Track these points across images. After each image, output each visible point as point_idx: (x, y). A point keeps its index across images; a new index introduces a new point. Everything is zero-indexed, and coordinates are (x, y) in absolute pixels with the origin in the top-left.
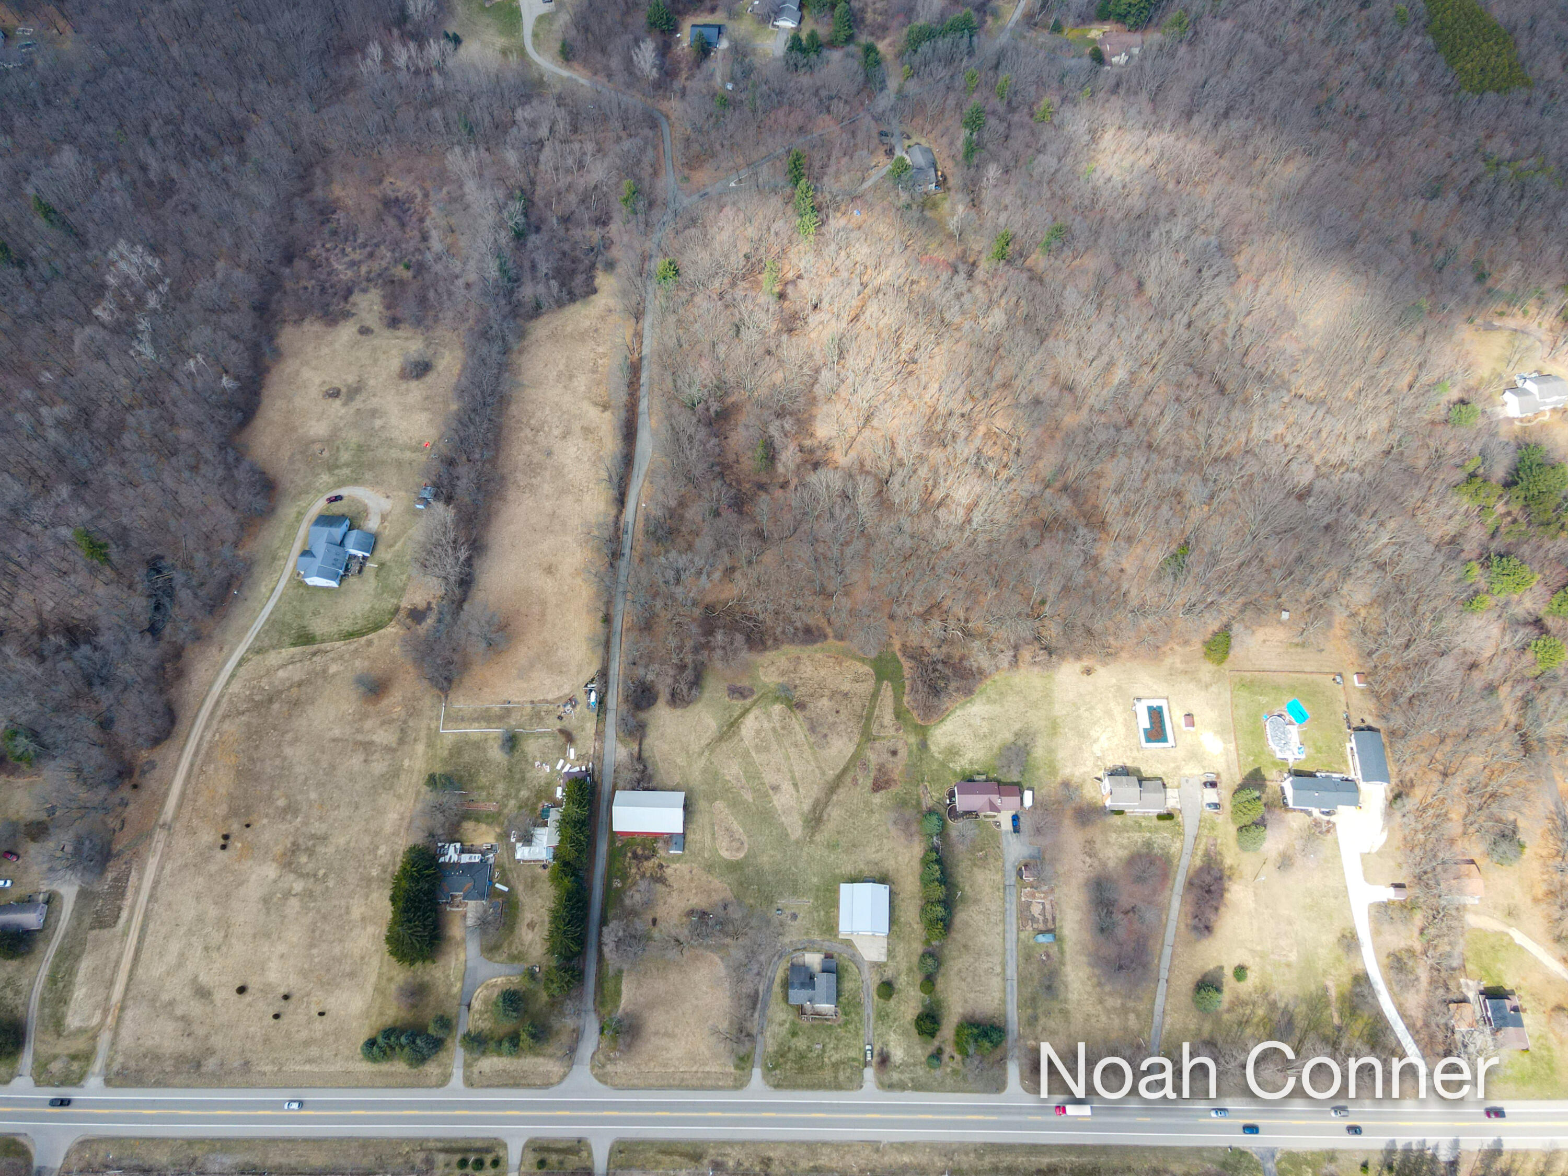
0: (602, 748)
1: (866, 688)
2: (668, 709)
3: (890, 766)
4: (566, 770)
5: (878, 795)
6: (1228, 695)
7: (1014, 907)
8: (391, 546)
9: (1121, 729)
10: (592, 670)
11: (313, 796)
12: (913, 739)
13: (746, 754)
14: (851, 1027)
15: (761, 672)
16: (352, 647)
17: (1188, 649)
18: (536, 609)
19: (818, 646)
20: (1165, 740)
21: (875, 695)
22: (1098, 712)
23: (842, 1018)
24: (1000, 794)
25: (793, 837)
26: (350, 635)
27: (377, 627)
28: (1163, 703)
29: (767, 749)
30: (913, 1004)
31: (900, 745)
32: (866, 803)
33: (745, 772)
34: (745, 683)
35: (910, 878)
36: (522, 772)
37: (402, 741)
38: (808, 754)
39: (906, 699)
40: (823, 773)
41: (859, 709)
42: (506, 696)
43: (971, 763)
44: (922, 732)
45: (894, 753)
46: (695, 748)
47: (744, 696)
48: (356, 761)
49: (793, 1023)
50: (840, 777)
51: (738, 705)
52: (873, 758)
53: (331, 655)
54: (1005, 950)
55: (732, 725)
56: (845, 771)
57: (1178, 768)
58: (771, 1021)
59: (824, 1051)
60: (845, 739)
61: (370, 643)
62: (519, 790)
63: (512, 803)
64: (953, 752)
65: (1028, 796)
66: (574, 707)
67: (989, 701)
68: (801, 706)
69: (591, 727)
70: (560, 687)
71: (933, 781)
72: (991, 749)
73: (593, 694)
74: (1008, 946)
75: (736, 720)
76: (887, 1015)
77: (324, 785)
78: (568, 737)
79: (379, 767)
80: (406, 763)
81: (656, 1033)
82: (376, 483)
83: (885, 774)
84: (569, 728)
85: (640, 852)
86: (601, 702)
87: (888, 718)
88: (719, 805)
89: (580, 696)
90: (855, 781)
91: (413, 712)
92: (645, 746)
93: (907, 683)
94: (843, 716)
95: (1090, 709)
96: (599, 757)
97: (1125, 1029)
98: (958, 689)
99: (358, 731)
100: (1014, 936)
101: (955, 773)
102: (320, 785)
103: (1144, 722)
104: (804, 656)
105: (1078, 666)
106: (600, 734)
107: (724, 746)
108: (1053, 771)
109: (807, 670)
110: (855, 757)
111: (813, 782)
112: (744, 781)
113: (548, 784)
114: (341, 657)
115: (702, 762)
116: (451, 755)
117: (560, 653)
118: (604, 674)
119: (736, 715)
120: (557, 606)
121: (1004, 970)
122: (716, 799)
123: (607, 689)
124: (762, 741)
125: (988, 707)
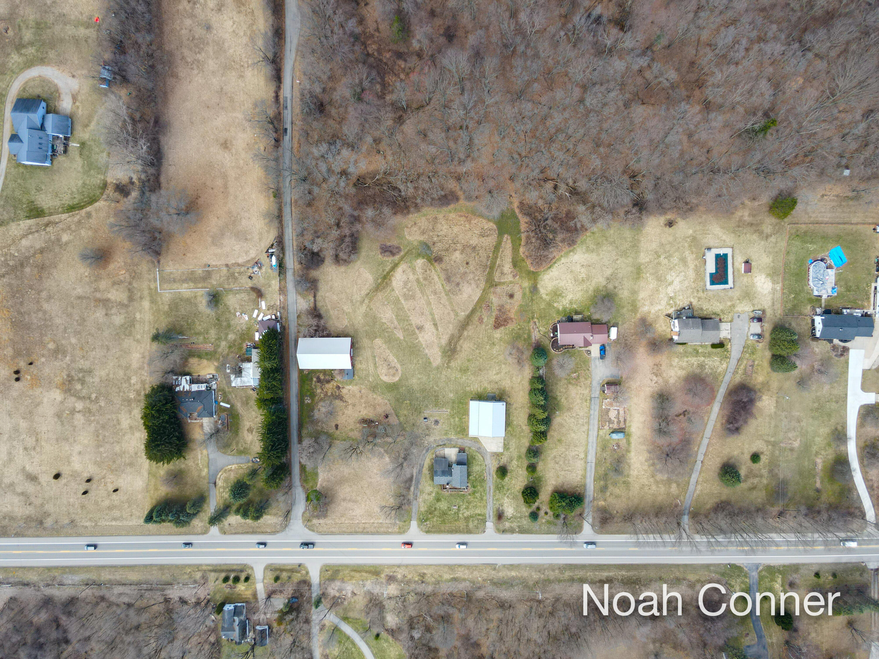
0: (286, 300)
1: (491, 241)
2: (334, 267)
3: (508, 307)
4: (260, 318)
5: (498, 331)
6: (783, 244)
7: (596, 413)
8: (87, 126)
9: (691, 274)
10: (271, 237)
11: (73, 340)
12: (526, 284)
13: (397, 301)
14: (478, 495)
15: (406, 232)
16: (76, 219)
17: (756, 203)
18: (219, 182)
19: (452, 206)
20: (726, 283)
21: (497, 247)
22: (675, 260)
23: (471, 490)
24: (593, 332)
25: (434, 365)
26: (71, 208)
27: (92, 201)
28: (728, 251)
29: (413, 297)
30: (521, 479)
31: (516, 288)
32: (490, 338)
33: (397, 316)
34: (394, 242)
35: (521, 393)
36: (227, 320)
37: (131, 299)
38: (444, 300)
39: (521, 250)
40: (457, 315)
41: (484, 260)
42: (205, 260)
43: (571, 303)
44: (534, 276)
45: (511, 296)
46: (357, 297)
47: (393, 254)
48: (99, 314)
49: (438, 493)
50: (469, 318)
51: (389, 260)
52: (495, 300)
53: (61, 226)
54: (588, 442)
55: (385, 277)
56: (473, 311)
57: (733, 306)
58: (422, 492)
59: (459, 510)
60: (474, 286)
61: (89, 215)
62: (227, 335)
63: (223, 344)
64: (557, 294)
65: (614, 332)
66: (260, 268)
67: (589, 250)
68: (438, 259)
69: (275, 284)
70: (247, 253)
71: (541, 318)
72: (587, 291)
73: (274, 258)
74: (590, 440)
75: (388, 273)
76: (503, 487)
77: (79, 333)
78: (259, 293)
79: (118, 319)
80: (138, 316)
81: (344, 500)
82: (61, 63)
83: (504, 313)
84: (259, 286)
85: (322, 377)
86: (281, 265)
87: (507, 267)
88: (378, 341)
89: (264, 258)
90: (481, 320)
91: (135, 276)
92: (318, 298)
93: (523, 236)
94: (472, 267)
95: (669, 257)
96: (284, 308)
97: (668, 494)
98: (563, 241)
99: (96, 290)
100: (595, 433)
101: (558, 312)
102: (77, 333)
103: (711, 267)
104: (440, 216)
105: (662, 220)
106: (282, 290)
107: (380, 295)
108: (634, 308)
109: (443, 228)
110: (481, 300)
111: (449, 322)
112: (396, 322)
113: (249, 329)
114: (69, 228)
115: (363, 309)
116: (171, 309)
117: (244, 222)
118: (280, 242)
119: (387, 269)
120: (236, 179)
121: (586, 456)
122: (376, 337)
123: (284, 254)
124: (409, 290)
125: (586, 255)
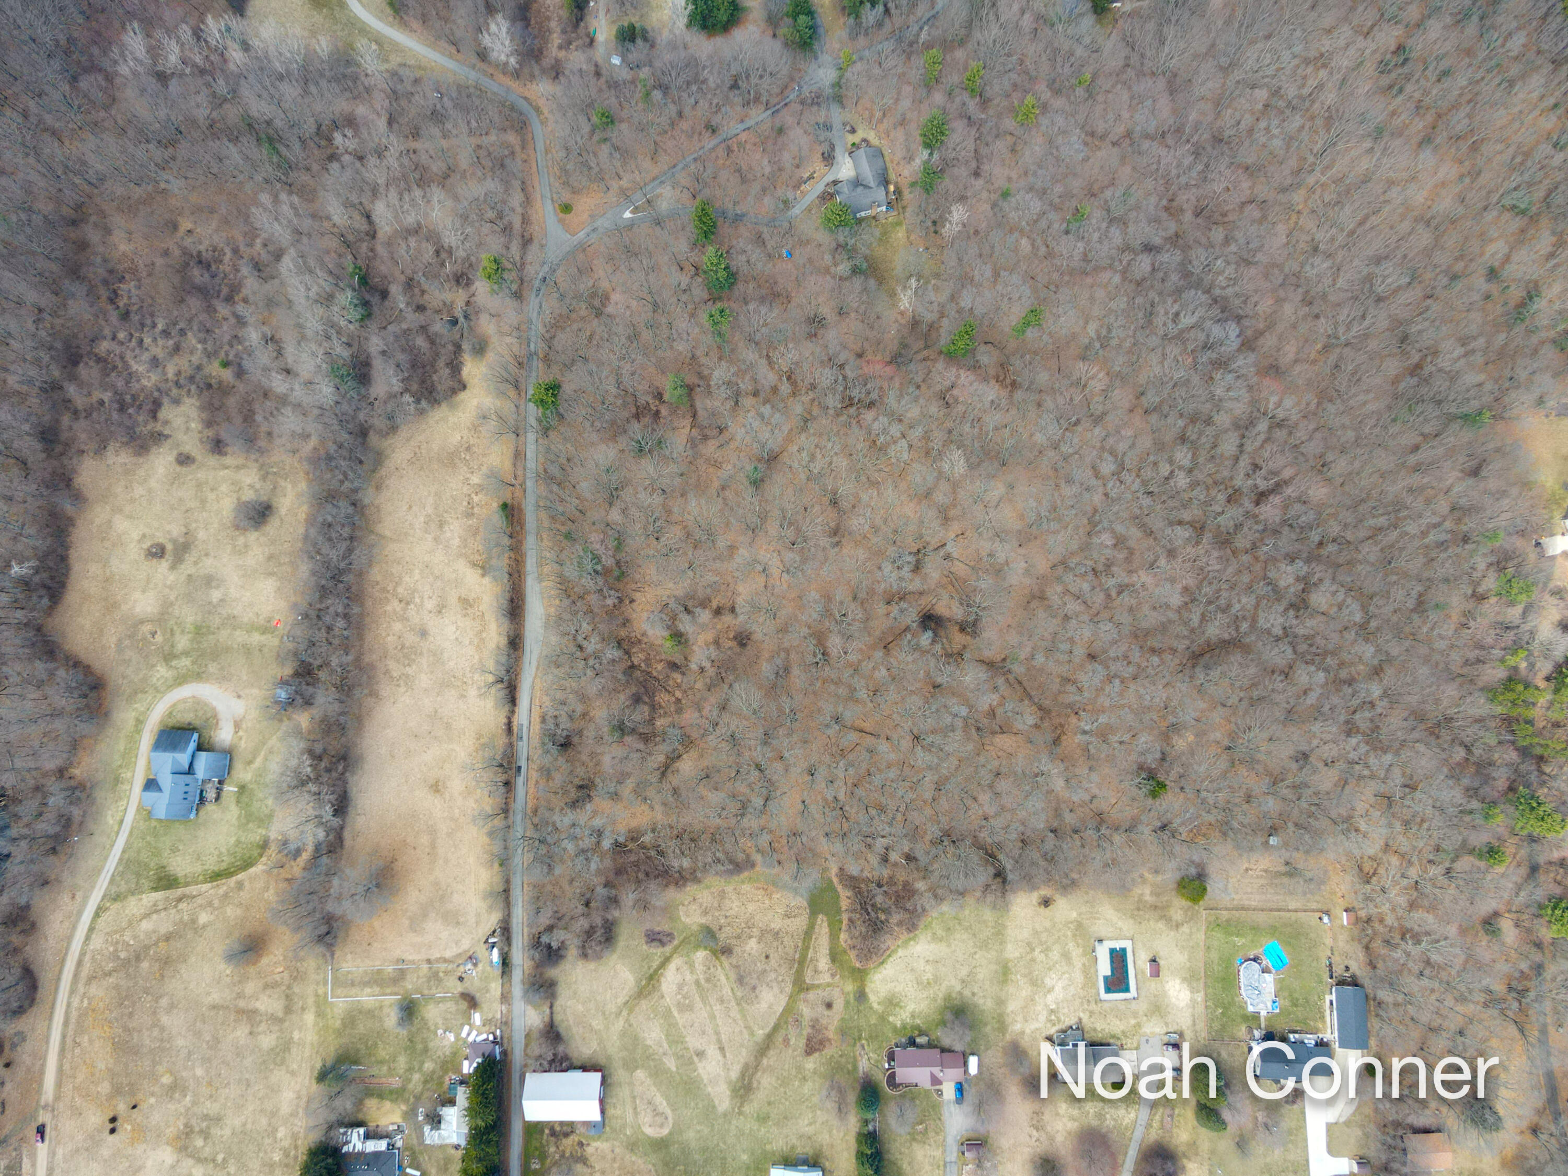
0: (510, 1011)
1: (799, 923)
2: (579, 963)
3: (824, 1022)
4: (471, 1039)
5: (811, 1058)
6: (1201, 936)
8: (250, 762)
9: (1079, 977)
10: (493, 920)
11: (199, 1072)
12: (850, 987)
13: (668, 1014)
15: (682, 911)
16: (221, 891)
17: (1159, 878)
18: (425, 840)
19: (746, 874)
20: (1127, 990)
21: (809, 933)
22: (1055, 955)
24: (943, 1065)
25: (720, 1110)
26: (216, 876)
27: (247, 864)
28: (1127, 944)
29: (690, 1008)
31: (836, 993)
32: (800, 1069)
33: (667, 1035)
34: (665, 927)
36: (425, 1041)
37: (288, 1010)
38: (735, 1012)
39: (843, 936)
40: (752, 1033)
41: (791, 951)
42: (397, 953)
43: (913, 1016)
44: (860, 975)
45: (829, 1006)
46: (612, 1008)
47: (663, 944)
48: (241, 1033)
50: (770, 1037)
51: (658, 952)
52: (806, 1011)
53: (199, 901)
55: (651, 978)
56: (776, 1028)
57: (1139, 1025)
60: (776, 990)
61: (240, 886)
62: (422, 1063)
63: (416, 1077)
64: (892, 1002)
65: (973, 1062)
66: (475, 965)
67: (936, 938)
68: (727, 951)
69: (496, 988)
70: (457, 943)
71: (871, 1038)
72: (935, 1000)
73: (495, 951)
75: (656, 971)
77: (209, 1060)
78: (471, 1001)
79: (267, 1041)
80: (296, 1035)
82: (223, 678)
83: (819, 1031)
84: (472, 991)
85: (558, 1128)
86: (505, 962)
87: (824, 963)
88: (640, 1074)
89: (482, 950)
90: (786, 1041)
91: (297, 976)
92: (557, 1008)
93: (845, 917)
94: (773, 962)
95: (1046, 950)
96: (506, 1023)
98: (900, 924)
99: (240, 996)
101: (895, 1030)
102: (206, 1060)
103: (1104, 968)
104: (729, 889)
105: (1035, 897)
106: (505, 998)
107: (644, 1004)
108: (1002, 1027)
109: (733, 906)
110: (789, 1010)
111: (742, 1046)
112: (665, 1045)
113: (454, 1054)
114: (210, 904)
115: (620, 1024)
116: (344, 1025)
117: (456, 898)
118: (505, 930)
119: (655, 965)
120: (449, 835)
122: (636, 1068)
123: (510, 945)
124: (685, 997)
125: (933, 946)
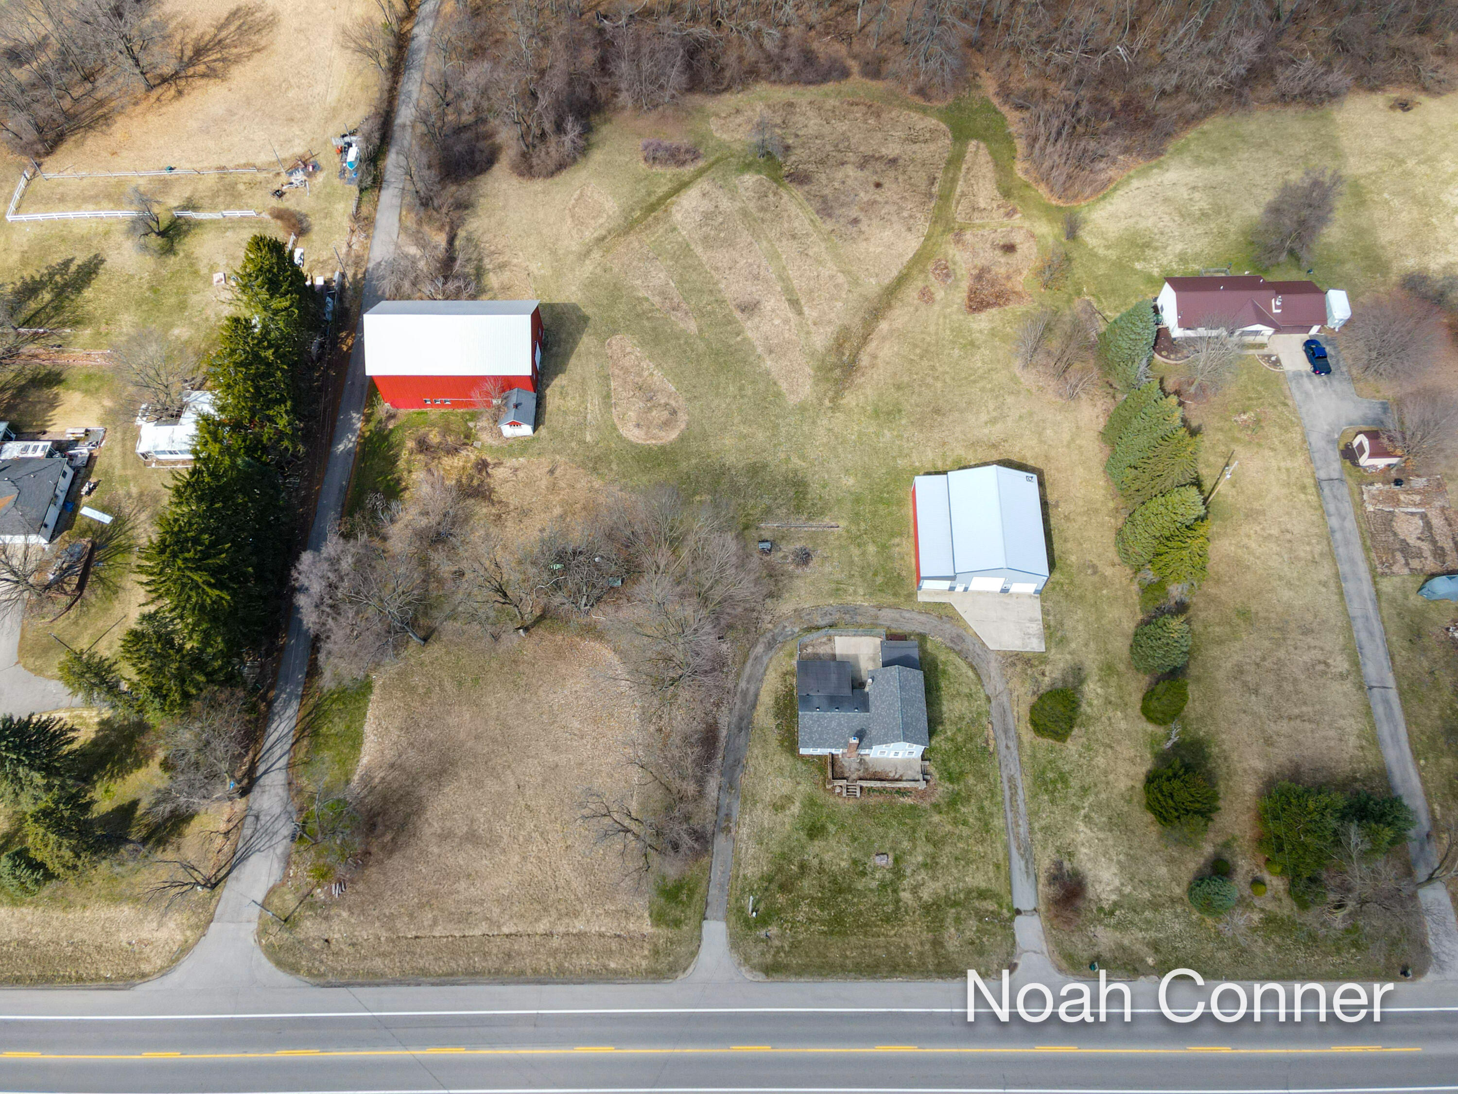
0: (366, 244)
1: (933, 150)
2: (515, 181)
3: (1002, 270)
5: (982, 316)
7: (1350, 525)
12: (1045, 229)
13: (683, 252)
14: (968, 810)
15: (714, 125)
19: (830, 86)
21: (953, 162)
23: (943, 788)
25: (792, 400)
29: (728, 243)
30: (1127, 750)
31: (1019, 237)
32: (958, 330)
33: (681, 282)
34: (682, 139)
35: (1080, 471)
36: (182, 293)
38: (818, 250)
39: (1019, 167)
40: (855, 283)
41: (923, 183)
42: (165, 160)
44: (1066, 217)
45: (1008, 249)
46: (572, 243)
47: (678, 161)
49: (811, 802)
50: (893, 290)
51: (667, 174)
52: (961, 258)
54: (1349, 621)
55: (651, 208)
56: (902, 280)
58: (750, 800)
59: (898, 872)
60: (899, 228)
62: (168, 327)
64: (1137, 244)
65: (1338, 302)
66: (310, 174)
67: (1201, 162)
68: (800, 178)
69: (344, 209)
70: (284, 143)
71: (1102, 294)
73: (355, 152)
74: (1355, 609)
75: (662, 200)
76: (1063, 778)
78: (292, 225)
81: (445, 836)
83: (993, 282)
84: (299, 210)
85: (434, 438)
87: (987, 197)
88: (622, 341)
89: (327, 155)
90: (926, 296)
92: (461, 242)
93: (1019, 143)
94: (890, 193)
95: (1428, 161)
96: (355, 261)
98: (1127, 150)
100: (1367, 588)
101: (1151, 278)
104: (802, 101)
105: (1378, 100)
106: (363, 222)
107: (635, 240)
109: (810, 123)
110: (922, 257)
111: (834, 299)
112: (677, 297)
115: (585, 268)
117: (294, 93)
119: (661, 191)
121: (1356, 665)
122: (615, 332)
123: (385, 141)
124: (717, 230)
125: (1198, 171)
